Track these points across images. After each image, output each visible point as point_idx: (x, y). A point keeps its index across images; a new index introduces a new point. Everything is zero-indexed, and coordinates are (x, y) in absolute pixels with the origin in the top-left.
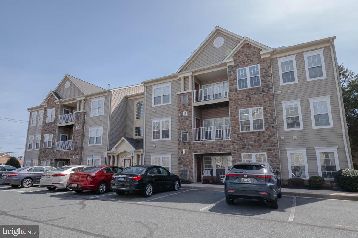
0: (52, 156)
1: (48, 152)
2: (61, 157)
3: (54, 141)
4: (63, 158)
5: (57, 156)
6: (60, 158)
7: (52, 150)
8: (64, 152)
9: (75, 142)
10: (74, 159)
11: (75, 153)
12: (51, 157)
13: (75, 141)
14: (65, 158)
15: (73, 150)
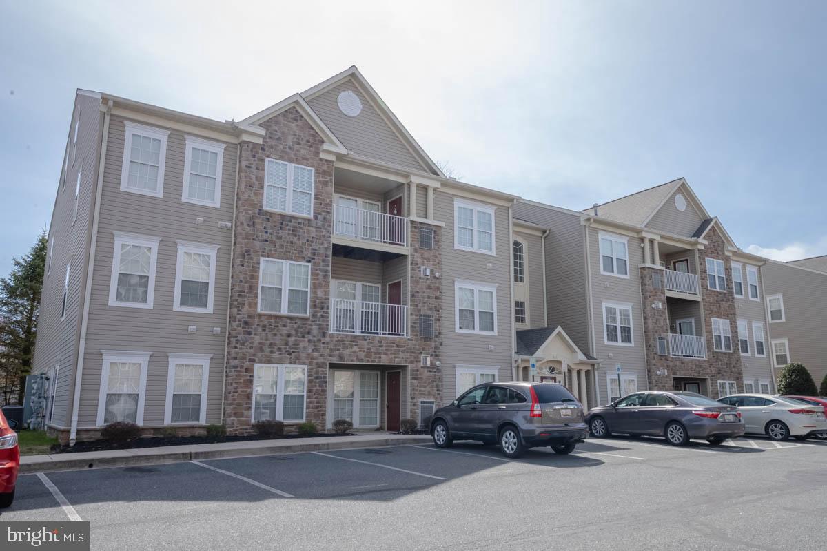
0: (315, 350)
1: (293, 333)
2: (366, 356)
3: (320, 293)
4: (373, 361)
5: (347, 352)
6: (362, 360)
7: (315, 327)
8: (381, 342)
9: (422, 313)
10: (422, 367)
11: (423, 349)
12: (315, 354)
13: (419, 310)
14: (385, 361)
15: (417, 340)
